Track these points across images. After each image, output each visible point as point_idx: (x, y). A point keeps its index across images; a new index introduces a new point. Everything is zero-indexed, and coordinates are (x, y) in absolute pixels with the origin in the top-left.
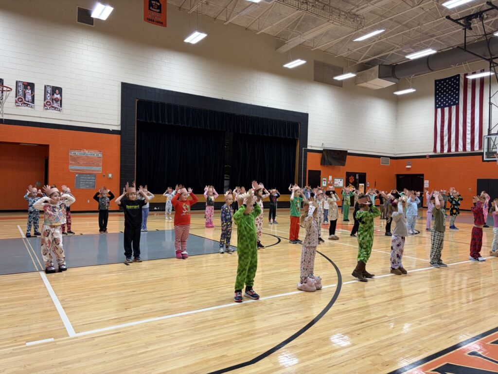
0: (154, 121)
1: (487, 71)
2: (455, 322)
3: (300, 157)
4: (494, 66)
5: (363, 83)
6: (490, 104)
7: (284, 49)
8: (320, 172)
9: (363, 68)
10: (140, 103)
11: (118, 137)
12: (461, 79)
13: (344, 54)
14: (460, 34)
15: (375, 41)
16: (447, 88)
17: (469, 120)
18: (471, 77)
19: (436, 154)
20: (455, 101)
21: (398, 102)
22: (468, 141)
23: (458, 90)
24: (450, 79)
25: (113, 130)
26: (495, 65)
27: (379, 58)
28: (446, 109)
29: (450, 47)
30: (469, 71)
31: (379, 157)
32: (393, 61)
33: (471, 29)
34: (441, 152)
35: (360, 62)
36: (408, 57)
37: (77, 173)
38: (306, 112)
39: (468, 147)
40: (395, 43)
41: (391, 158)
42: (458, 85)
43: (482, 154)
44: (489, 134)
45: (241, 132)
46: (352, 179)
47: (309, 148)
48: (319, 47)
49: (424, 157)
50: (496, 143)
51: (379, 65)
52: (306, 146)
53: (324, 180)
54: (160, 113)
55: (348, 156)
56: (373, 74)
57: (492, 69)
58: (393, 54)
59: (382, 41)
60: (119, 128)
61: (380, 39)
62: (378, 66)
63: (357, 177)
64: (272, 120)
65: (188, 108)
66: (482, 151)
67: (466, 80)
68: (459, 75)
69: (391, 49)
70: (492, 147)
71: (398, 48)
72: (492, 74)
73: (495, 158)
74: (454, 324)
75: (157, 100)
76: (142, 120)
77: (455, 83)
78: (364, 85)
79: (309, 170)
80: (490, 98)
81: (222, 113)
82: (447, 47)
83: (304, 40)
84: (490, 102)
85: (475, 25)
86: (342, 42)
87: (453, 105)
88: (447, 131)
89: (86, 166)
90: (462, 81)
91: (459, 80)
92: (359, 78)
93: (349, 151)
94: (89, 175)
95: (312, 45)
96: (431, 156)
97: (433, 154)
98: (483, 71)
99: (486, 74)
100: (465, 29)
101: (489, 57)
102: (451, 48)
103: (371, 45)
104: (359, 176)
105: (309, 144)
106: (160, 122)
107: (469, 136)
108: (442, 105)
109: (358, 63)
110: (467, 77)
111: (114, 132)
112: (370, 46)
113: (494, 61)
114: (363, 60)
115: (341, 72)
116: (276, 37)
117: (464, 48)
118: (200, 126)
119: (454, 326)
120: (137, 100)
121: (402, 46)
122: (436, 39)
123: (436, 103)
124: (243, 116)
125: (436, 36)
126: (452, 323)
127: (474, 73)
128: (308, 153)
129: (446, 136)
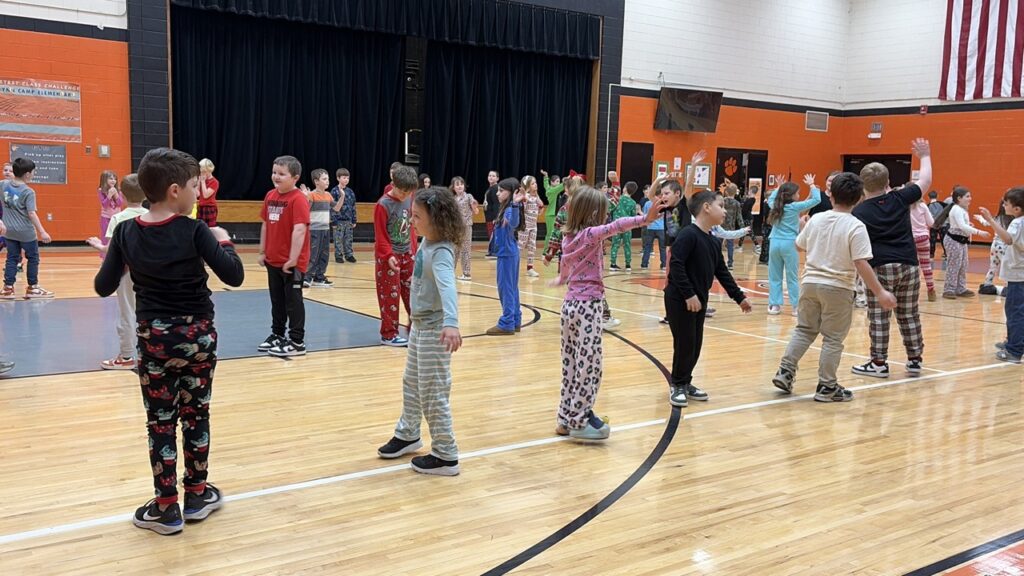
0: (216, 6)
2: (950, 507)
3: (602, 108)
8: (650, 147)
11: (122, 47)
19: (945, 103)
25: (106, 28)
31: (802, 109)
34: (957, 99)
37: (15, 143)
41: (833, 113)
45: (447, 39)
46: (731, 167)
47: (624, 84)
49: (916, 110)
52: (617, 79)
53: (662, 170)
55: (723, 107)
60: (122, 24)
63: (745, 162)
74: (947, 512)
76: (184, 3)
79: (623, 143)
88: (977, 44)
89: (35, 123)
93: (726, 95)
94: (46, 149)
96: (932, 109)
97: (938, 103)
104: (750, 158)
105: (624, 74)
106: (234, 9)
111: (109, 34)
118: (338, 22)
119: (946, 516)
126: (940, 509)
128: (623, 98)
129: (971, 56)
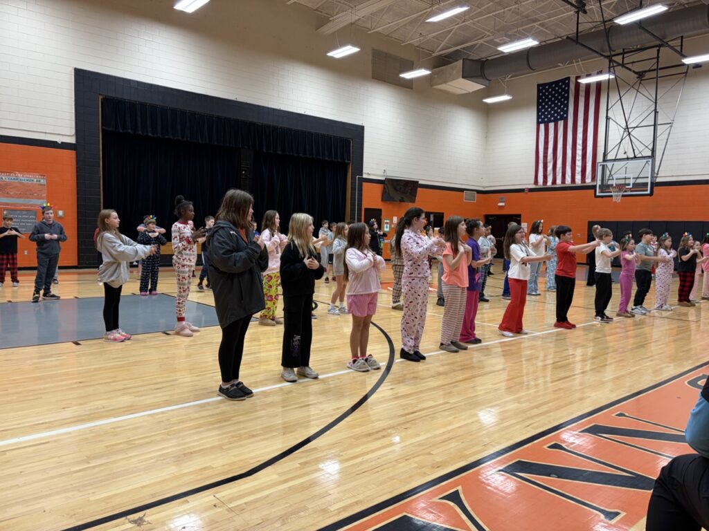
0: (129, 131)
1: (606, 73)
3: (353, 189)
4: (613, 67)
5: (441, 84)
6: (608, 118)
7: (329, 29)
8: (380, 210)
9: (441, 62)
10: (107, 102)
11: (71, 154)
12: (571, 83)
13: (415, 41)
14: (572, 19)
15: (458, 24)
16: (553, 96)
17: (580, 141)
18: (584, 81)
19: (537, 187)
20: (563, 115)
21: (488, 114)
22: (578, 169)
23: (567, 99)
24: (557, 83)
25: (62, 143)
26: (615, 64)
27: (464, 48)
28: (552, 125)
29: (558, 37)
30: (582, 72)
31: (462, 190)
32: (483, 55)
33: (585, 12)
34: (543, 185)
35: (437, 54)
36: (501, 49)
37: (5, 209)
38: (360, 124)
39: (578, 177)
40: (484, 29)
41: (479, 192)
42: (568, 92)
43: (594, 187)
44: (605, 160)
45: (264, 150)
47: (365, 176)
48: (379, 29)
49: (522, 190)
50: (612, 173)
51: (464, 59)
52: (361, 172)
53: (387, 223)
54: (139, 119)
55: (419, 189)
56: (455, 72)
57: (612, 69)
58: (482, 44)
59: (466, 25)
60: (72, 140)
61: (464, 22)
62: (462, 61)
63: (432, 219)
64: (311, 134)
65: (183, 113)
66: (595, 184)
67: (578, 85)
68: (568, 78)
69: (479, 37)
70: (607, 178)
71: (489, 36)
72: (612, 77)
73: (611, 192)
75: (133, 98)
76: (111, 129)
77: (563, 90)
78: (442, 87)
79: (365, 209)
80: (607, 110)
81: (236, 121)
82: (554, 37)
83: (357, 18)
84: (607, 116)
85: (591, 7)
86: (411, 22)
87: (561, 119)
88: (552, 155)
89: (19, 198)
90: (572, 86)
91: (568, 85)
92: (436, 76)
93: (420, 182)
94: (25, 213)
95: (369, 26)
96: (531, 190)
97: (533, 186)
98: (600, 73)
99: (604, 77)
100: (578, 13)
101: (607, 54)
102: (560, 39)
103: (452, 30)
104: (434, 217)
105: (365, 170)
106: (140, 132)
107: (579, 163)
108: (546, 120)
109: (434, 55)
110: (579, 81)
111: (64, 146)
112: (450, 31)
113: (614, 58)
114: (440, 51)
115: (411, 67)
116: (316, 10)
117: (575, 39)
118: (202, 140)
120: (101, 97)
121: (493, 34)
122: (540, 25)
123: (539, 117)
124: (269, 127)
125: (539, 21)
127: (588, 75)
128: (364, 183)
129: (550, 162)
